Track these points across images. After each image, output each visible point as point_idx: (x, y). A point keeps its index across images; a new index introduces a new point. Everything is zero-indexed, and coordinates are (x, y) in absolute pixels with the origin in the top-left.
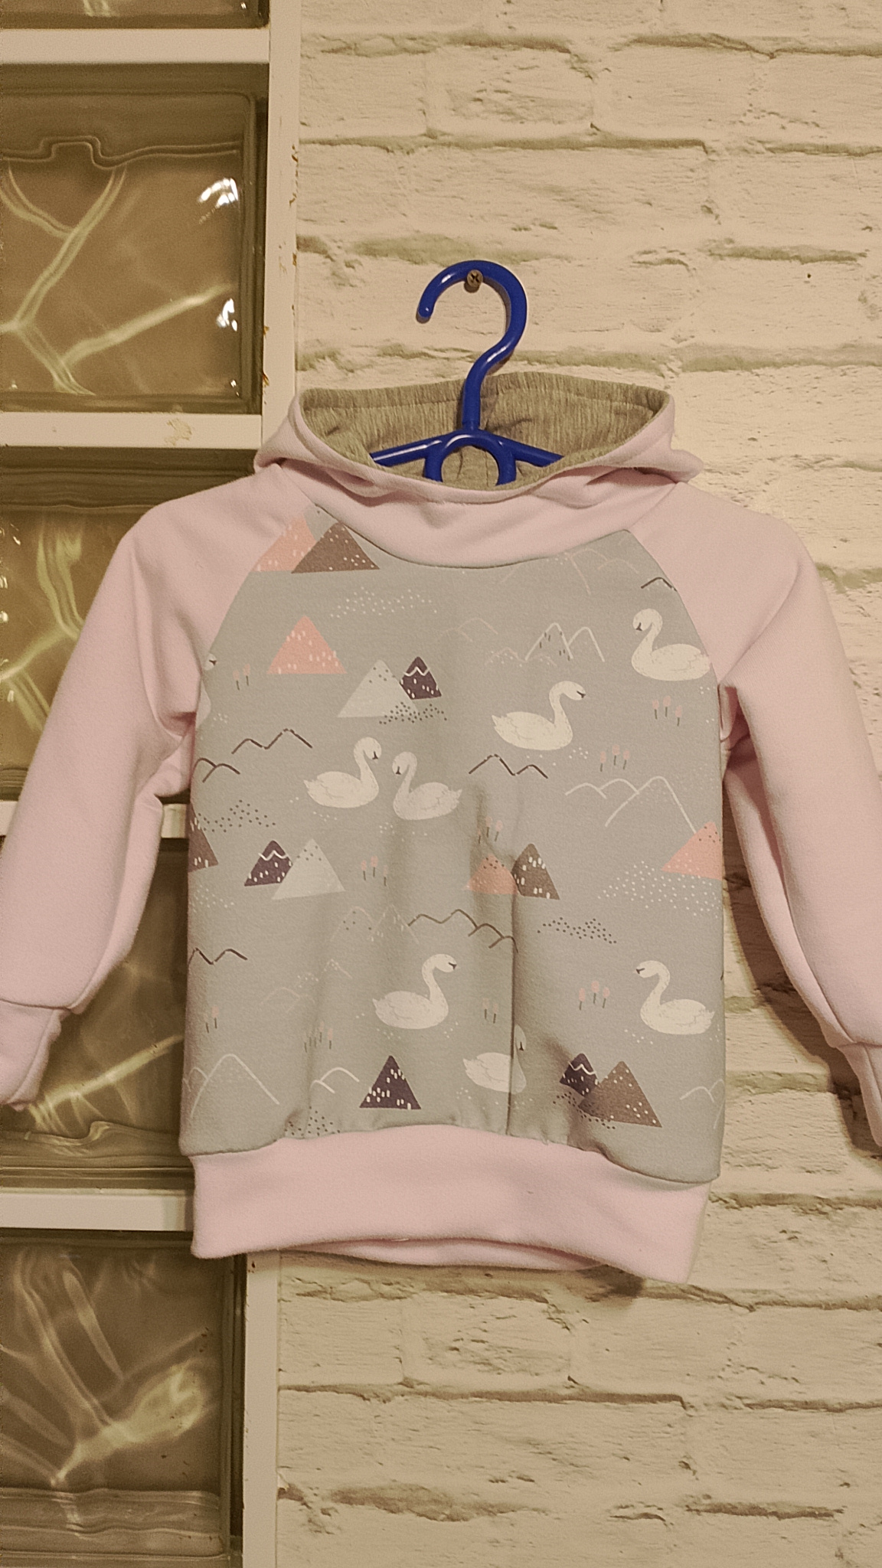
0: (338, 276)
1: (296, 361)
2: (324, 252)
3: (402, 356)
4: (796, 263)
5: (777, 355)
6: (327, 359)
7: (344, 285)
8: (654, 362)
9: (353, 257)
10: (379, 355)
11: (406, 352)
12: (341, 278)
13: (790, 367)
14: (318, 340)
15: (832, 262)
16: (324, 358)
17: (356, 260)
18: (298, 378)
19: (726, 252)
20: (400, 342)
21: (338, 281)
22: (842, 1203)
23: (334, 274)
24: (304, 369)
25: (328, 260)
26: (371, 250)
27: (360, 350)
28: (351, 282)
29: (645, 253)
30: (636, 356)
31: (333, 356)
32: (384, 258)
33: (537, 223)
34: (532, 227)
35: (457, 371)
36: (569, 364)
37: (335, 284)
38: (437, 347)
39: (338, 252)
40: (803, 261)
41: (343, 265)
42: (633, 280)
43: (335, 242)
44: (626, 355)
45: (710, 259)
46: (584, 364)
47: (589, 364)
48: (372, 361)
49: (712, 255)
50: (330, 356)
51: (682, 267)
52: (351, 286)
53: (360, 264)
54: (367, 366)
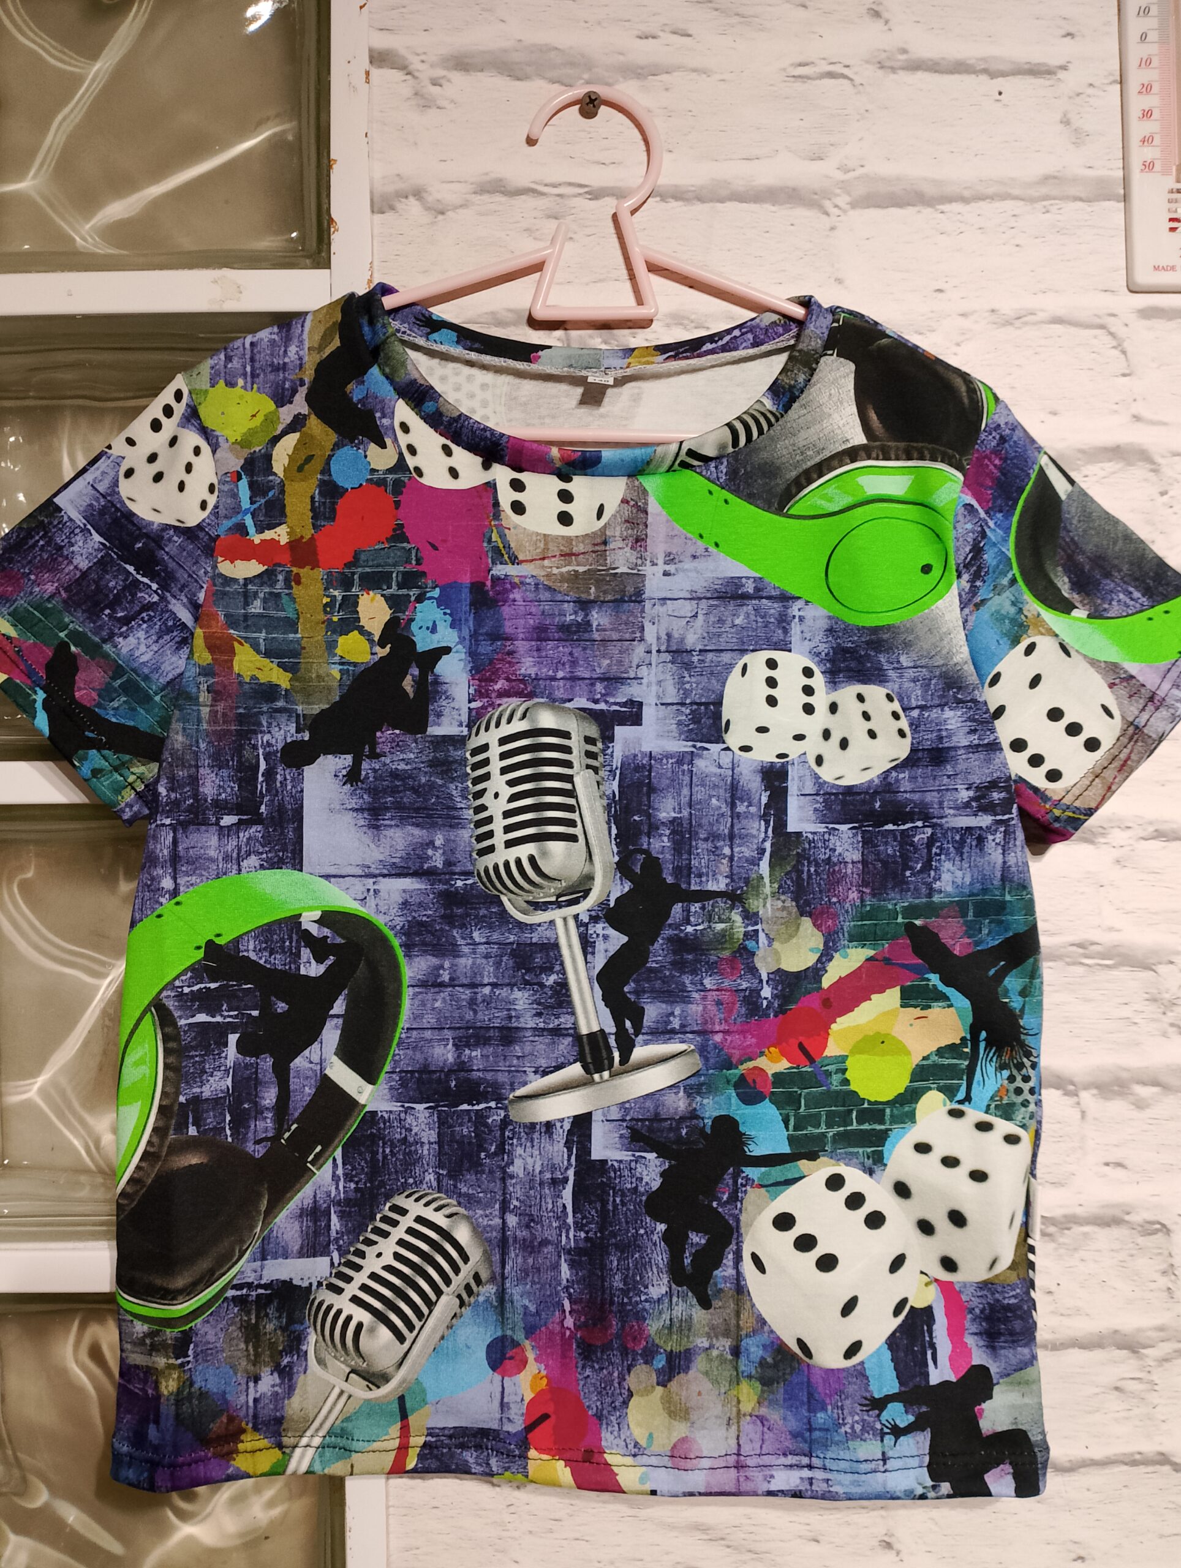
0: (422, 96)
1: (372, 200)
2: (404, 68)
3: (502, 193)
4: (984, 78)
5: (965, 188)
6: (412, 200)
7: (430, 107)
8: (816, 197)
9: (440, 72)
10: (475, 193)
11: (509, 188)
12: (425, 99)
13: (981, 204)
14: (398, 175)
15: (1027, 77)
16: (406, 197)
17: (444, 77)
18: (375, 222)
19: (899, 64)
20: (500, 176)
21: (422, 102)
22: (1070, 1222)
23: (416, 94)
24: (383, 213)
25: (409, 77)
26: (462, 63)
27: (451, 186)
28: (440, 103)
29: (801, 65)
30: (794, 190)
31: (418, 193)
32: (479, 74)
33: (667, 29)
34: (661, 34)
35: (573, 211)
36: (711, 201)
37: (418, 106)
38: (548, 181)
39: (421, 66)
40: (993, 74)
41: (427, 83)
42: (787, 98)
43: (418, 55)
44: (783, 189)
45: (880, 73)
46: (730, 200)
47: (735, 200)
48: (467, 201)
49: (882, 67)
50: (415, 195)
51: (846, 81)
52: (438, 108)
53: (449, 81)
54: (461, 206)
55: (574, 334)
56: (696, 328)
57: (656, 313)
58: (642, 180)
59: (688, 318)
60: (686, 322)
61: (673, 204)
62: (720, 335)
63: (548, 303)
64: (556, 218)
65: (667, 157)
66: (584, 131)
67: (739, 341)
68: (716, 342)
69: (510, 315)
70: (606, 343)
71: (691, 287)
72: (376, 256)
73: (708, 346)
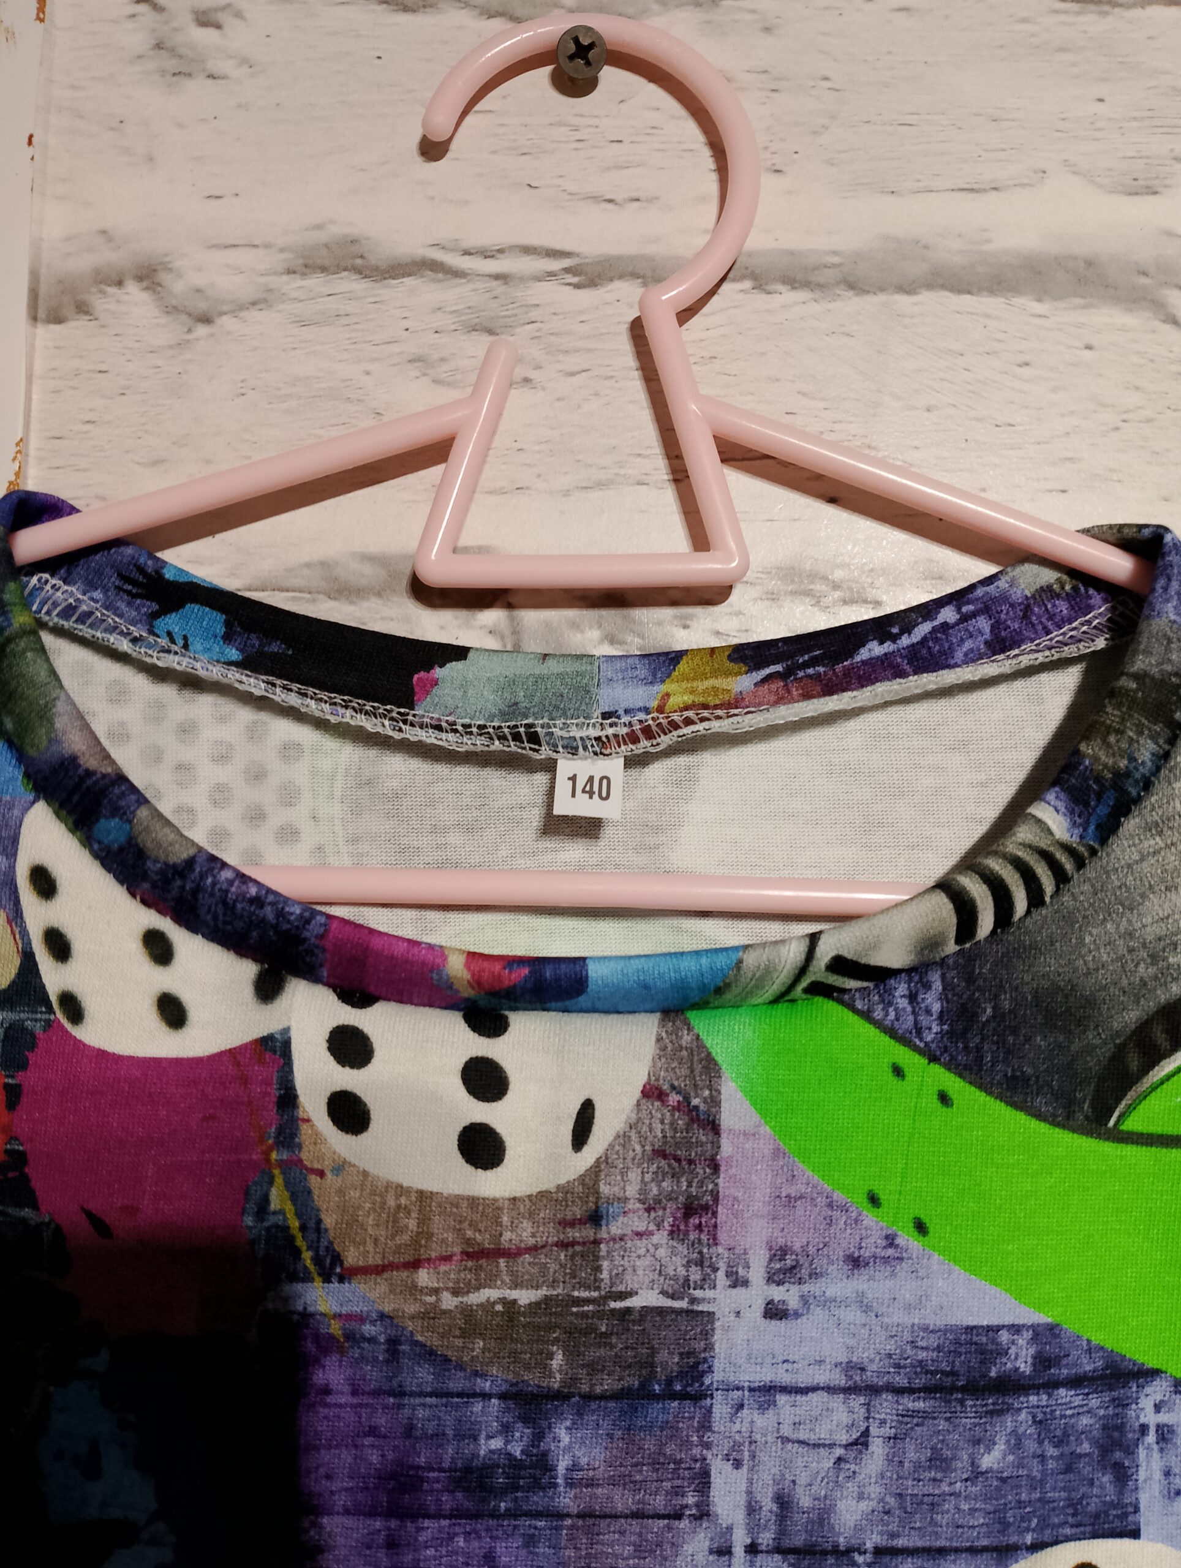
0: (172, 51)
1: (34, 295)
3: (357, 270)
6: (133, 291)
7: (190, 75)
8: (1144, 280)
10: (290, 272)
11: (373, 260)
12: (181, 57)
14: (104, 232)
16: (120, 283)
18: (39, 343)
20: (353, 231)
21: (172, 64)
23: (159, 46)
24: (56, 318)
25: (143, 8)
27: (231, 256)
28: (213, 66)
30: (1089, 263)
31: (150, 274)
35: (534, 314)
36: (882, 290)
37: (163, 73)
38: (471, 242)
41: (185, 19)
42: (1062, 50)
44: (1061, 262)
46: (930, 287)
47: (943, 287)
48: (270, 290)
50: (140, 278)
52: (211, 76)
53: (239, 15)
54: (254, 304)
55: (532, 618)
56: (845, 602)
57: (745, 568)
58: (706, 238)
59: (825, 579)
60: (819, 587)
61: (788, 296)
62: (905, 619)
63: (461, 543)
64: (491, 332)
65: (769, 182)
66: (565, 125)
67: (954, 636)
68: (894, 638)
69: (368, 569)
70: (612, 640)
71: (832, 500)
72: (34, 427)
73: (874, 649)
